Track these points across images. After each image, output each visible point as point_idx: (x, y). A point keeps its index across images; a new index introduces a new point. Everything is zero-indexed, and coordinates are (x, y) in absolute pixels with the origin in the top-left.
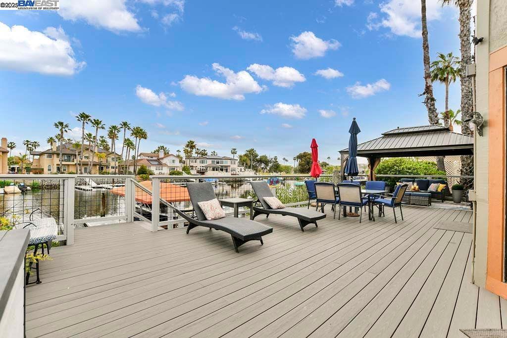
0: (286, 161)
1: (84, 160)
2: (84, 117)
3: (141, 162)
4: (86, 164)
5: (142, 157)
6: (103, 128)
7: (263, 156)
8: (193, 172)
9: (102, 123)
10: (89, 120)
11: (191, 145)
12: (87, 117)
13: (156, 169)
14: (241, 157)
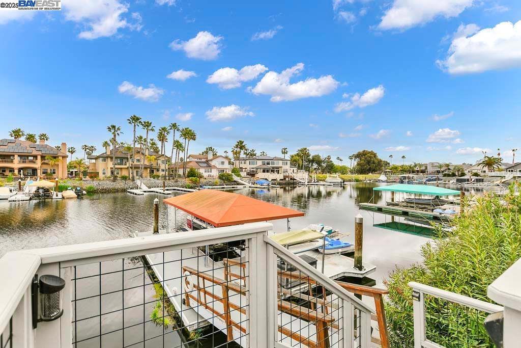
0: (341, 160)
1: (136, 163)
2: (135, 119)
3: (191, 164)
4: (137, 167)
5: (191, 159)
6: (152, 130)
7: (316, 156)
8: (243, 174)
9: (152, 125)
10: (140, 122)
11: (241, 146)
12: (138, 119)
13: (205, 172)
14: (292, 157)
